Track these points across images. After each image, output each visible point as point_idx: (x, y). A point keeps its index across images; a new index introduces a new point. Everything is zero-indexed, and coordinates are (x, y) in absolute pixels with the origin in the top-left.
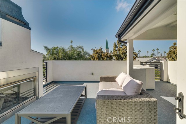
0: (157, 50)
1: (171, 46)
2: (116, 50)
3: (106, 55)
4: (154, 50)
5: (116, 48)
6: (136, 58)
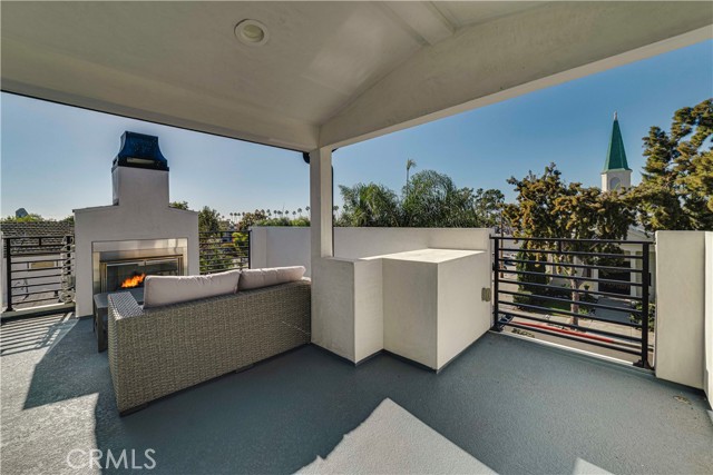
2: (661, 171)
5: (668, 158)
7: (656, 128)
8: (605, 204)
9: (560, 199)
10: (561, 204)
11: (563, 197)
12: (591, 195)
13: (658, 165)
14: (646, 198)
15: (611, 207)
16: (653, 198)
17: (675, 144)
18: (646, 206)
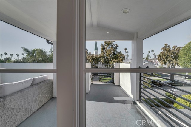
0: (152, 51)
1: (162, 48)
2: (103, 52)
3: (91, 57)
4: (149, 51)
5: (104, 50)
6: (123, 60)
7: (102, 44)
8: (96, 57)
9: (88, 56)
10: (89, 57)
11: (89, 56)
12: (93, 55)
13: (102, 51)
14: (101, 57)
15: (97, 58)
16: (102, 57)
17: (104, 47)
18: (101, 58)
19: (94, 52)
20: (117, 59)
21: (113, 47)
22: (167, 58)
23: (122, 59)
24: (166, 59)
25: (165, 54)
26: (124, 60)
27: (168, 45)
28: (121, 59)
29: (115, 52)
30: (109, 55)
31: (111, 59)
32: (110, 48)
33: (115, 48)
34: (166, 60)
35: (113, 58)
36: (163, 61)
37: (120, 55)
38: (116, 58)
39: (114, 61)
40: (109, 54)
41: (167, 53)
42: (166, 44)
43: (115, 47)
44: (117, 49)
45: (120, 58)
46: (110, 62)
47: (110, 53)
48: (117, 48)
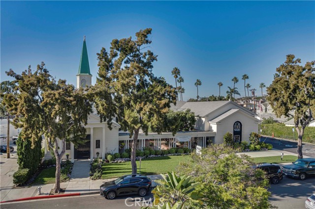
0: (243, 79)
2: (104, 77)
3: (57, 96)
4: (236, 78)
5: (108, 69)
6: (171, 104)
7: (104, 49)
8: (76, 97)
9: (47, 93)
10: (48, 97)
11: (49, 91)
12: (68, 91)
13: (103, 73)
14: (97, 94)
15: (79, 99)
16: (99, 94)
17: (111, 61)
18: (97, 99)
19: (78, 78)
20: (151, 102)
21: (140, 61)
22: (292, 98)
23: (166, 101)
24: (291, 100)
25: (288, 85)
26: (175, 104)
27: (295, 60)
28: (163, 102)
29: (147, 78)
30: (125, 87)
31: (132, 103)
32: (129, 65)
33: (145, 65)
34: (291, 103)
35: (137, 99)
36: (281, 105)
37: (161, 89)
38: (147, 98)
39: (141, 109)
40: (123, 85)
41: (295, 82)
42: (289, 56)
43: (145, 61)
44: (152, 67)
45: (160, 99)
46: (127, 112)
47: (128, 83)
48: (153, 64)
